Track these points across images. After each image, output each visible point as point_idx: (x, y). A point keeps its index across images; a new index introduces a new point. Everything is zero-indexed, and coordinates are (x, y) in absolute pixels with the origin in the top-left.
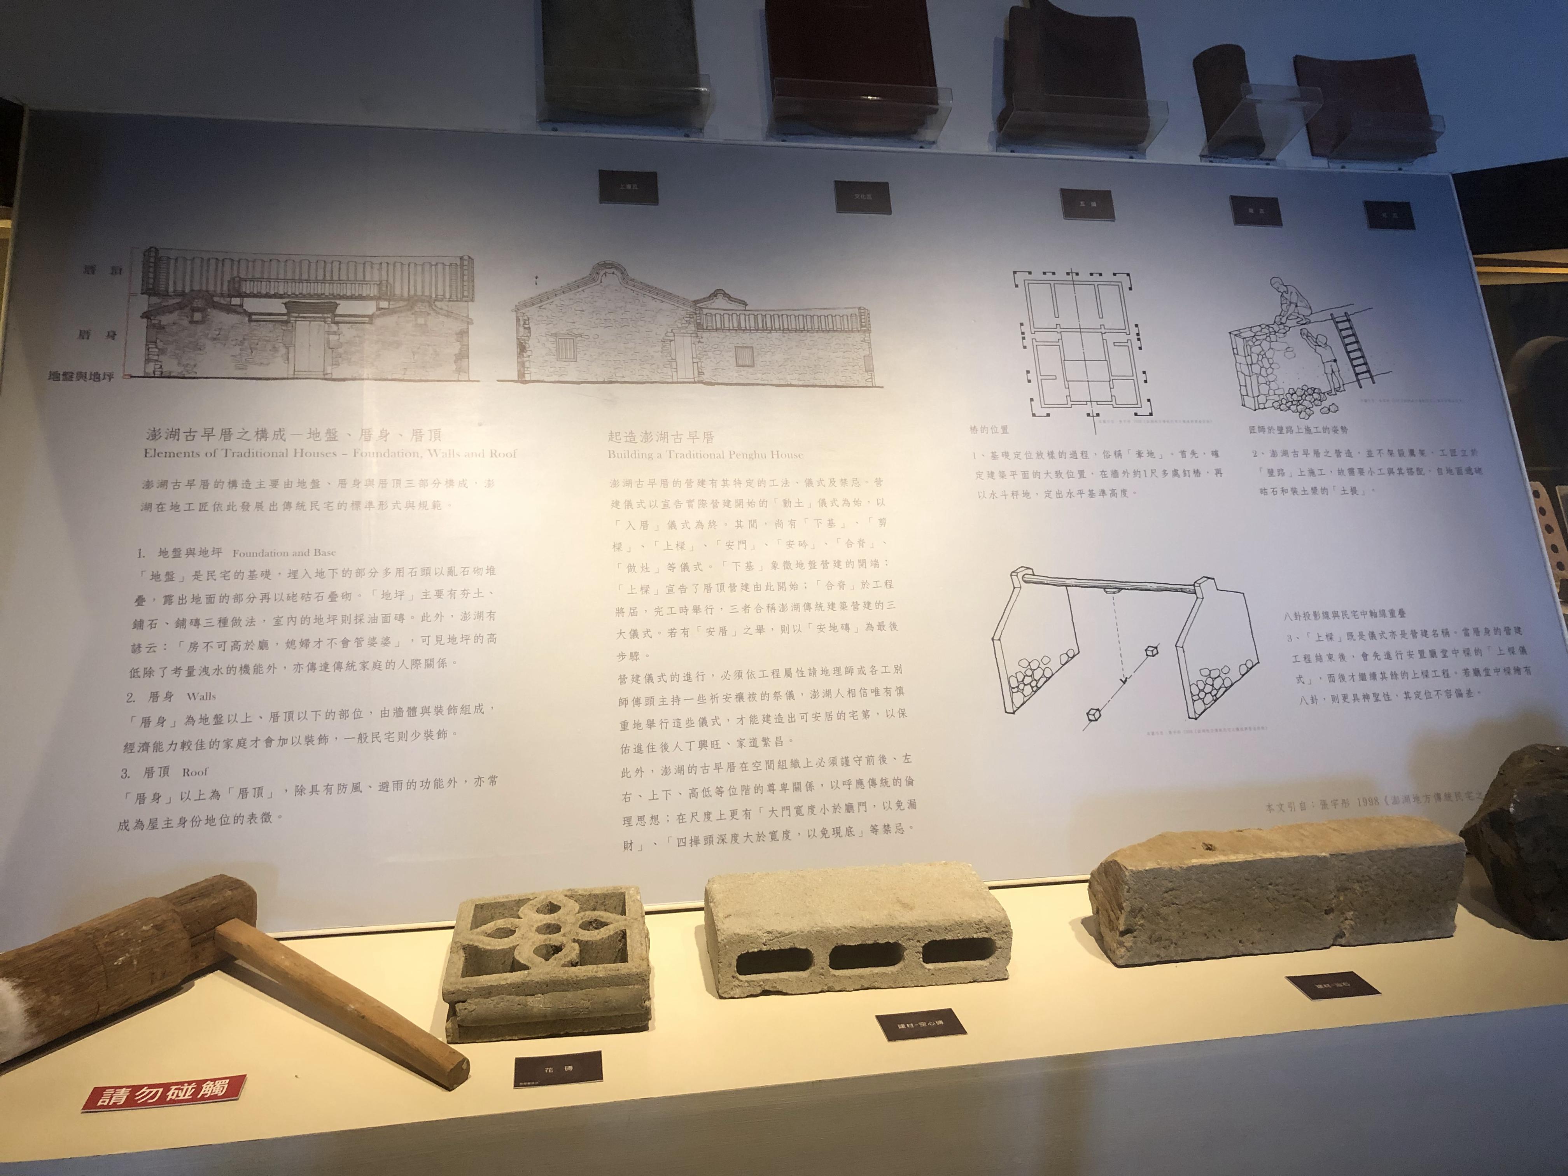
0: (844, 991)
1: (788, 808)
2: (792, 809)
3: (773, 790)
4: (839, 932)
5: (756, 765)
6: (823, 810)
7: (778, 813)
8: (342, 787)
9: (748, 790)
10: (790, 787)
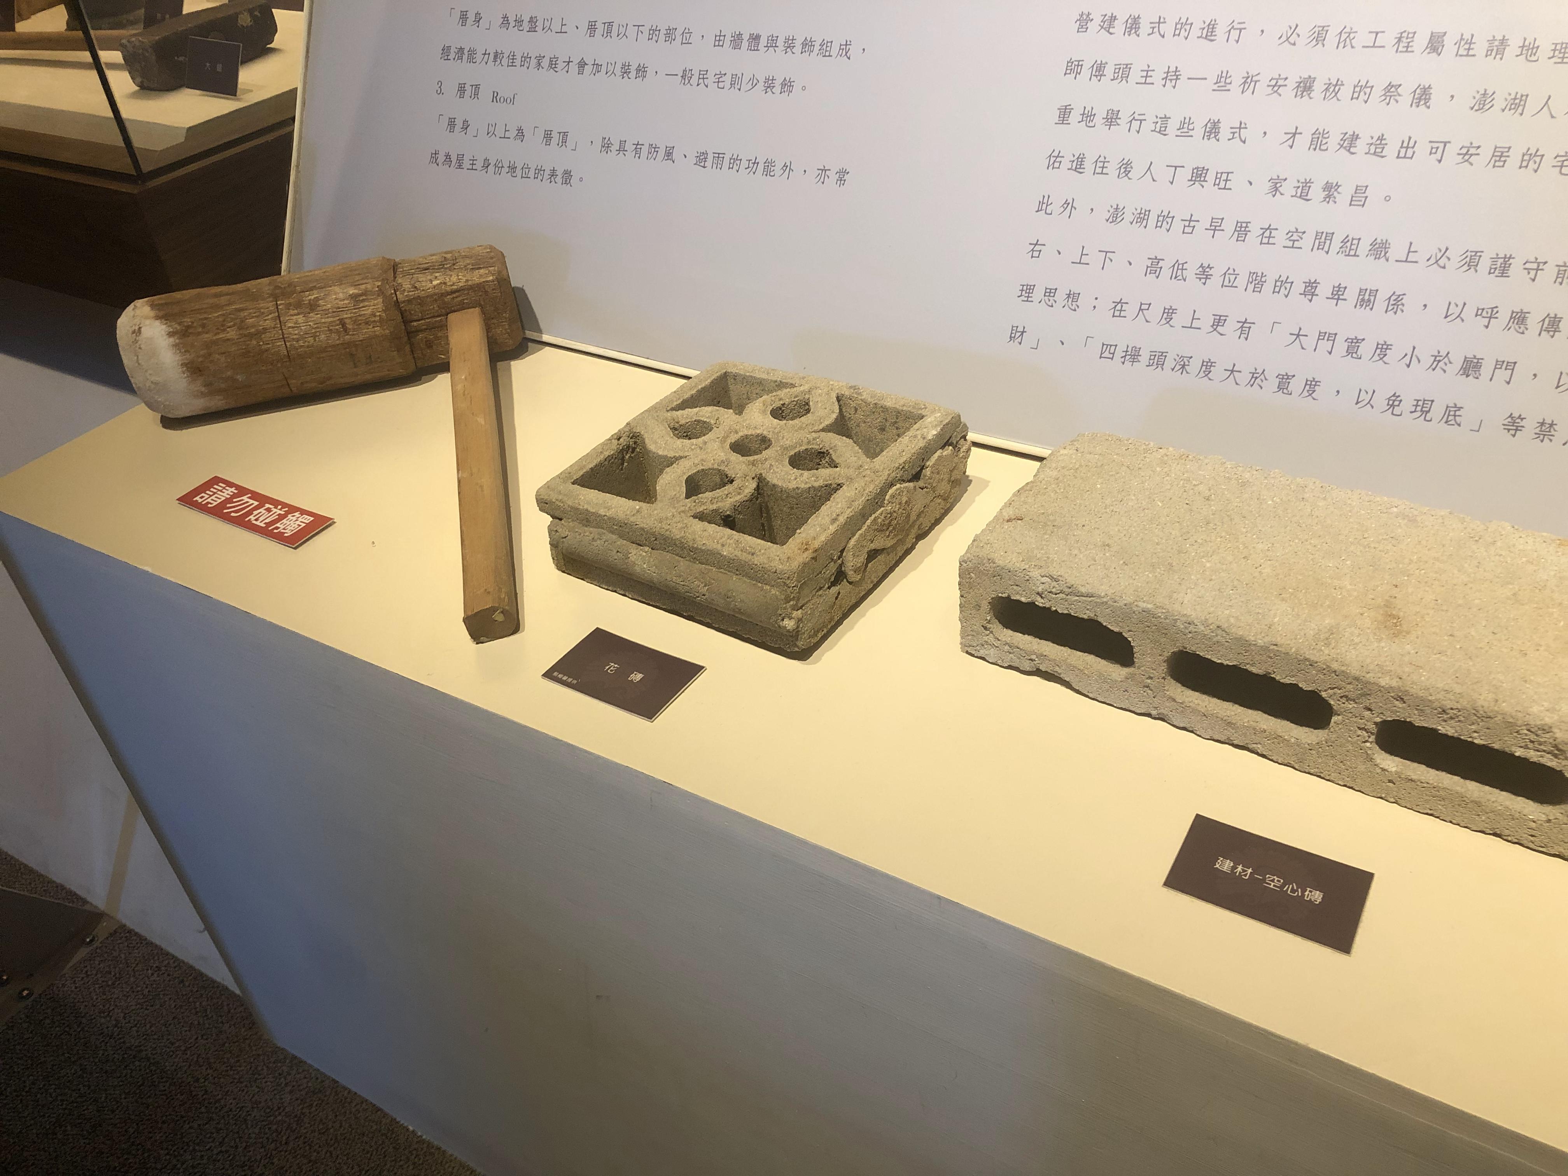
0: (1192, 732)
1: (1332, 337)
2: (1340, 339)
3: (1313, 295)
4: (1191, 628)
5: (1294, 238)
6: (1408, 357)
7: (1309, 342)
8: (653, 150)
9: (1262, 283)
10: (1352, 295)
